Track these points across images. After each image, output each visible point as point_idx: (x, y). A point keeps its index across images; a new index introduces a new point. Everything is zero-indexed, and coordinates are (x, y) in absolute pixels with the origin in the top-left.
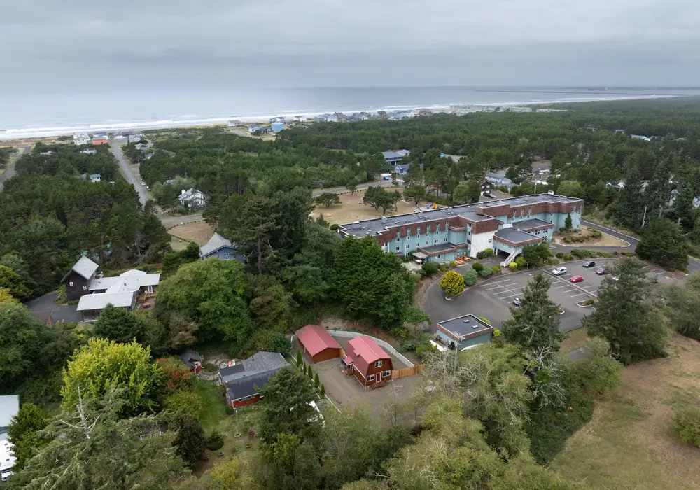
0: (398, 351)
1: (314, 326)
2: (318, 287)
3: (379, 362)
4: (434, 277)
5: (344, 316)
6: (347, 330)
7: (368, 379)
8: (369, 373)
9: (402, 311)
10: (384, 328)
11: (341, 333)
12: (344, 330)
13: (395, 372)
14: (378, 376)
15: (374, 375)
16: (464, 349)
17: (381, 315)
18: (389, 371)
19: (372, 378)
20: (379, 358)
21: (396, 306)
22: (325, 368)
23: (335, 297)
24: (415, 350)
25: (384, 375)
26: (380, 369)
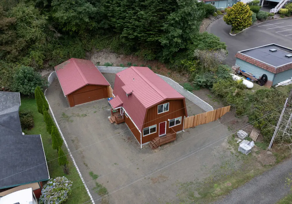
0: (186, 88)
1: (79, 60)
2: (80, 9)
3: (165, 105)
4: (213, 19)
5: (118, 49)
6: (121, 66)
7: (146, 132)
8: (147, 123)
9: (191, 36)
10: (167, 62)
11: (113, 69)
12: (118, 66)
13: (189, 120)
14: (163, 126)
15: (155, 126)
16: (279, 84)
17: (164, 41)
18: (180, 119)
19: (153, 130)
20: (165, 97)
21: (184, 29)
22: (85, 112)
23: (106, 26)
24: (211, 86)
25: (172, 124)
26: (165, 117)
